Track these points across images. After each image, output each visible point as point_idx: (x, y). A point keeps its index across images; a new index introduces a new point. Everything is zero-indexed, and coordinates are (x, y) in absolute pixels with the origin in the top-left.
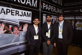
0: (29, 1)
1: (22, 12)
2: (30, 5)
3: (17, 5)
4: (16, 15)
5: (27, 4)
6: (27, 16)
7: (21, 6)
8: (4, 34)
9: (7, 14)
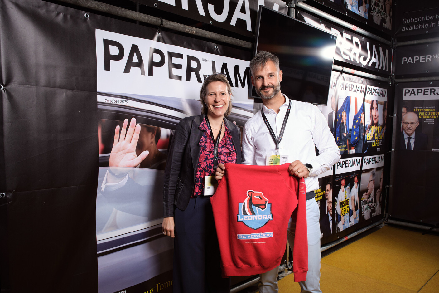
0: (243, 10)
1: (214, 63)
2: (249, 28)
3: (193, 30)
4: (188, 79)
5: (233, 22)
6: (237, 86)
7: (208, 34)
8: (138, 170)
9: (150, 73)
